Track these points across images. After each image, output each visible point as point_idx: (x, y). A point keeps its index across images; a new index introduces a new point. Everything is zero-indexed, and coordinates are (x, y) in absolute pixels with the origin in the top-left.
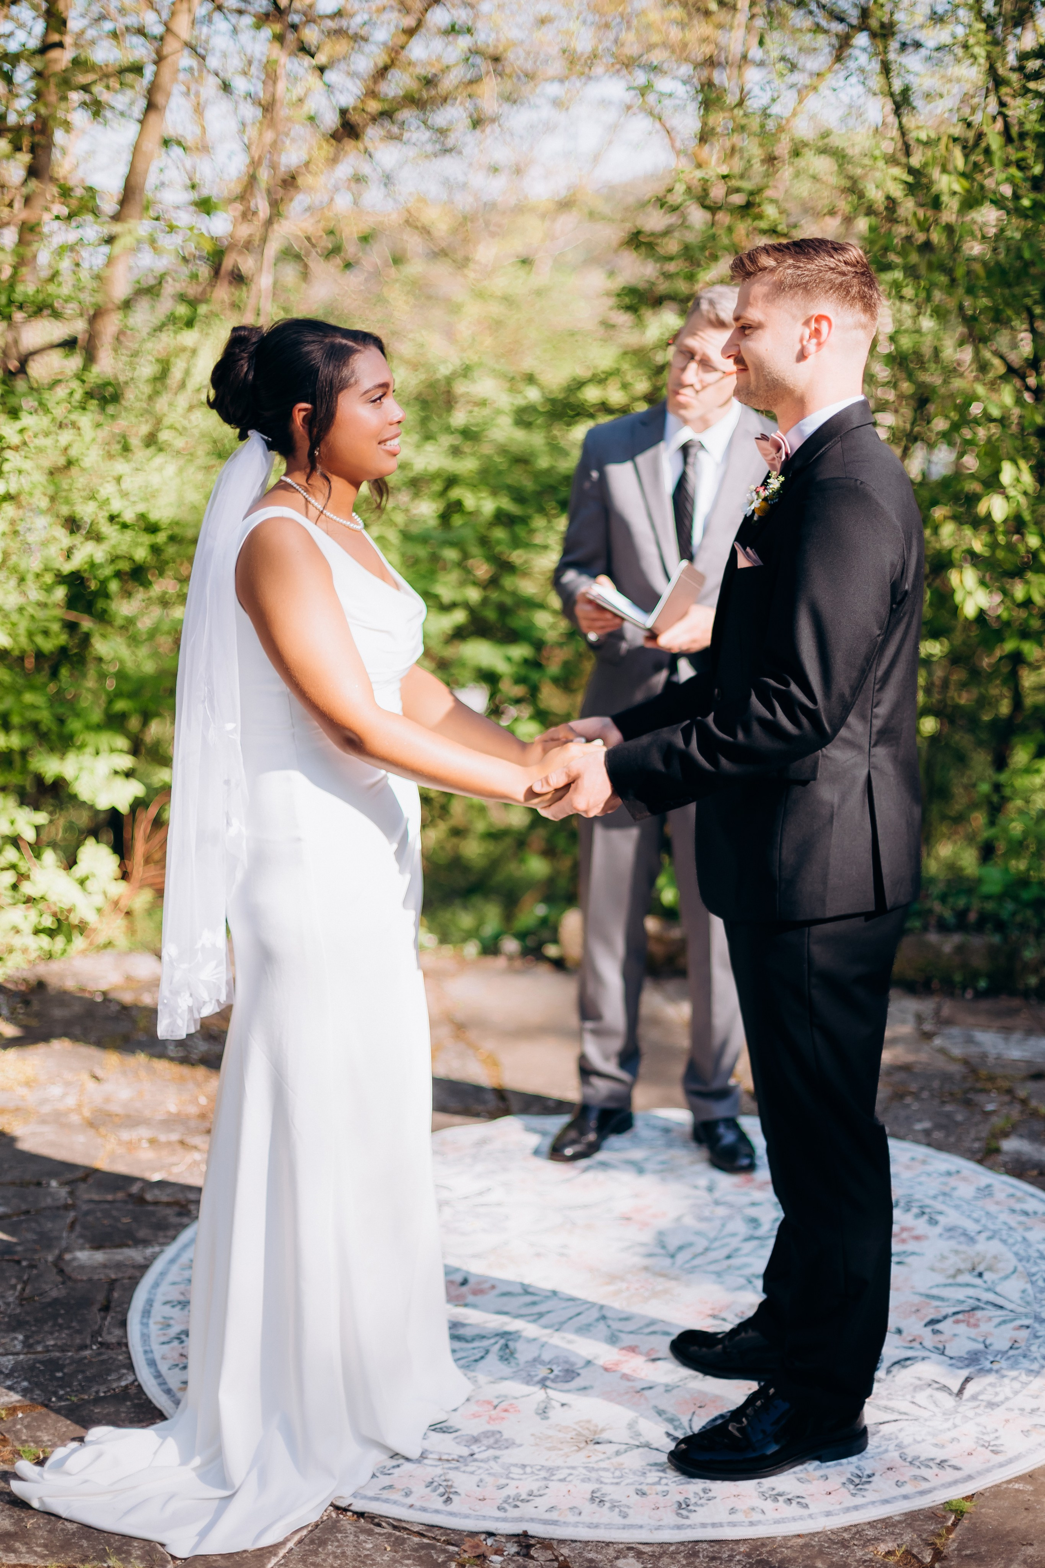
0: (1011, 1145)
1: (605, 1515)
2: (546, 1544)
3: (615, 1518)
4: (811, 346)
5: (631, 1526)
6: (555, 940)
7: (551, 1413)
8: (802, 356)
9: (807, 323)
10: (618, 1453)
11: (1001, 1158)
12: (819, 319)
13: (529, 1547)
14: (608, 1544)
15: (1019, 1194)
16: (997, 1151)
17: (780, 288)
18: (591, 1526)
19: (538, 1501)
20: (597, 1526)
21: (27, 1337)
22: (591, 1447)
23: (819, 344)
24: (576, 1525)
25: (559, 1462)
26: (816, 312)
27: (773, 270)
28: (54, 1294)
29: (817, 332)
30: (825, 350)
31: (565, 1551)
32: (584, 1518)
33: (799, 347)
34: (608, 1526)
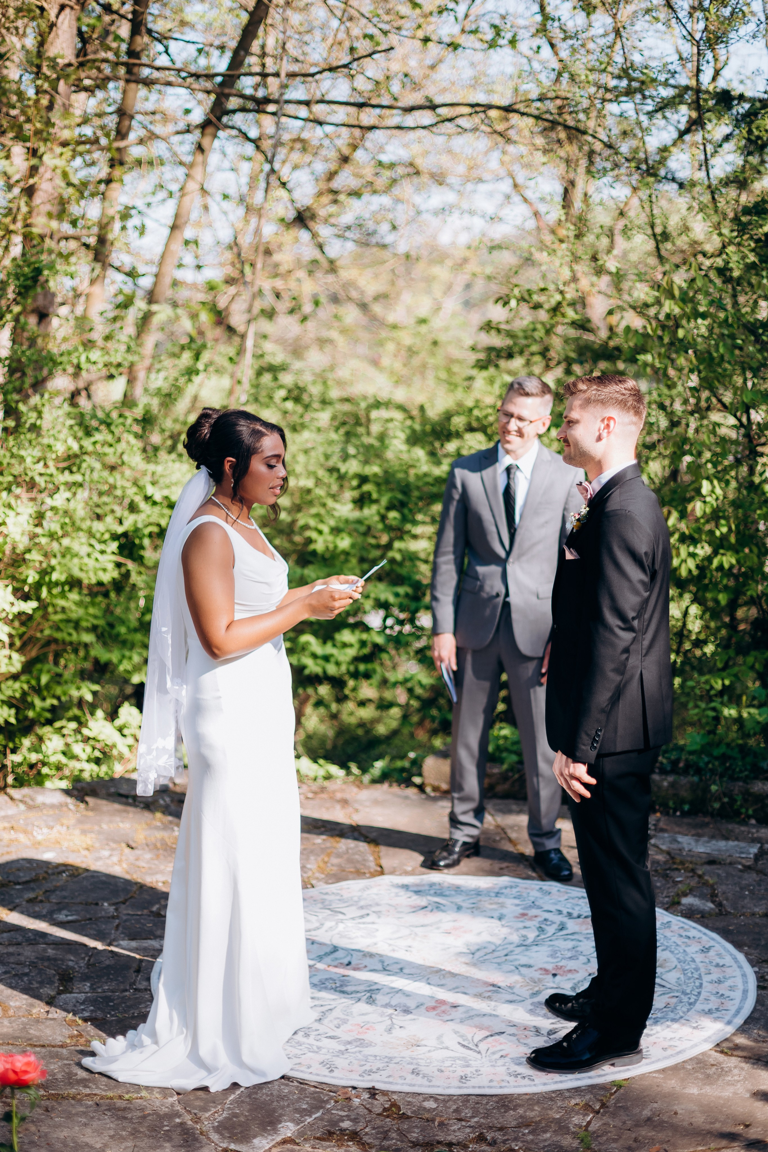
0: (686, 901)
1: (419, 1080)
2: (385, 1093)
3: (425, 1082)
4: (605, 434)
5: (433, 1086)
6: (420, 775)
7: (393, 1031)
8: (599, 439)
9: (603, 420)
10: (429, 1051)
11: (680, 908)
12: (610, 419)
13: (375, 1094)
14: (419, 1094)
15: (686, 927)
16: (679, 903)
17: (588, 402)
18: (411, 1085)
19: (382, 1073)
20: (414, 1085)
21: (92, 985)
22: (415, 1048)
23: (609, 433)
24: (403, 1084)
25: (396, 1055)
26: (607, 415)
27: (585, 391)
28: (108, 962)
29: (608, 426)
30: (612, 436)
31: (395, 1097)
32: (408, 1081)
33: (597, 434)
34: (421, 1086)
